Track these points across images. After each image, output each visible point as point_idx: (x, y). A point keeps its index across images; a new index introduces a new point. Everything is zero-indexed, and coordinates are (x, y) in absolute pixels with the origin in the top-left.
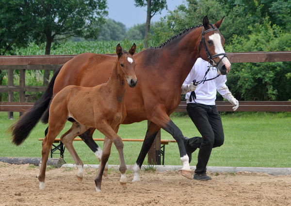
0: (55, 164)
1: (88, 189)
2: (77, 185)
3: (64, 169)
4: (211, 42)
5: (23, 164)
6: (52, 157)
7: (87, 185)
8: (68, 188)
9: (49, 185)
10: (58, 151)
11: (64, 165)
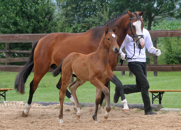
0: (155, 108)
1: (179, 126)
2: (171, 123)
3: (162, 112)
4: (134, 27)
5: (133, 108)
6: (153, 103)
7: (178, 124)
8: (165, 126)
9: (151, 124)
10: (157, 99)
11: (162, 109)
